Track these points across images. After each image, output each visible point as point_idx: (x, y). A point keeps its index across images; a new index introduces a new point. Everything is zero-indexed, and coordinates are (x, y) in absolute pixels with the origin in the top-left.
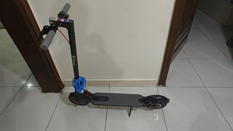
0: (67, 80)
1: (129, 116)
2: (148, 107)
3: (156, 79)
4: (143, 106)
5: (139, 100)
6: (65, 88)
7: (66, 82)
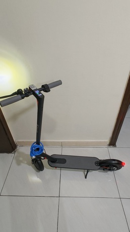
0: (19, 141)
1: (86, 178)
2: (104, 170)
3: (108, 140)
4: (99, 169)
5: (95, 163)
6: (17, 148)
7: (19, 142)
